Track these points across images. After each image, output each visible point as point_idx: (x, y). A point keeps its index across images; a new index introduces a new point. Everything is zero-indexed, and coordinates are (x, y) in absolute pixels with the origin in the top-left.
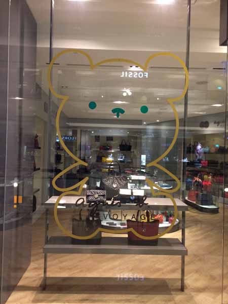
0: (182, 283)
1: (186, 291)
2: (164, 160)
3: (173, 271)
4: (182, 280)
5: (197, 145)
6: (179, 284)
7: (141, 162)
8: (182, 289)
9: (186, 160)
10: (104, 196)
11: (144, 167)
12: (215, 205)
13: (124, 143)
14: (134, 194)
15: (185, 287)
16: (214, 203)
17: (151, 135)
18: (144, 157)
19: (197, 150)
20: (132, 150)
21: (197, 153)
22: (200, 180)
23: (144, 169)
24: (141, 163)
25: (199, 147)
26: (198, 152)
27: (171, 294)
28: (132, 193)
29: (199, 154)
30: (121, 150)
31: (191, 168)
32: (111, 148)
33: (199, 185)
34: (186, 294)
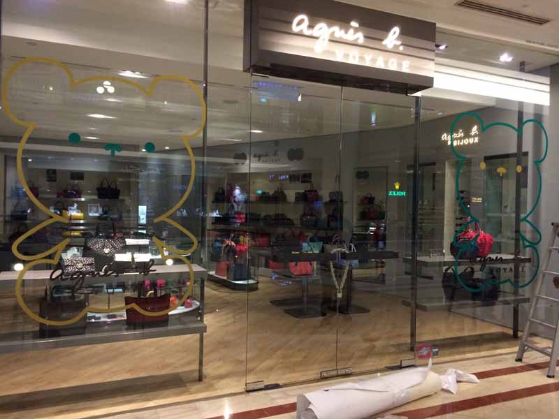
0: (199, 374)
1: (204, 380)
2: (178, 214)
3: (189, 363)
4: (200, 371)
5: (235, 189)
6: (196, 375)
7: (138, 217)
8: (200, 379)
9: (215, 214)
10: (90, 265)
11: (144, 227)
12: (253, 279)
13: (105, 185)
14: (136, 260)
15: (203, 377)
16: (253, 276)
17: (155, 170)
18: (143, 209)
19: (235, 197)
20: (120, 198)
21: (235, 201)
22: (233, 244)
23: (143, 229)
24: (138, 221)
25: (237, 192)
26: (236, 199)
27: (186, 386)
28: (133, 259)
29: (238, 203)
30: (100, 197)
31: (222, 226)
32: (79, 194)
33: (231, 251)
34: (205, 383)
